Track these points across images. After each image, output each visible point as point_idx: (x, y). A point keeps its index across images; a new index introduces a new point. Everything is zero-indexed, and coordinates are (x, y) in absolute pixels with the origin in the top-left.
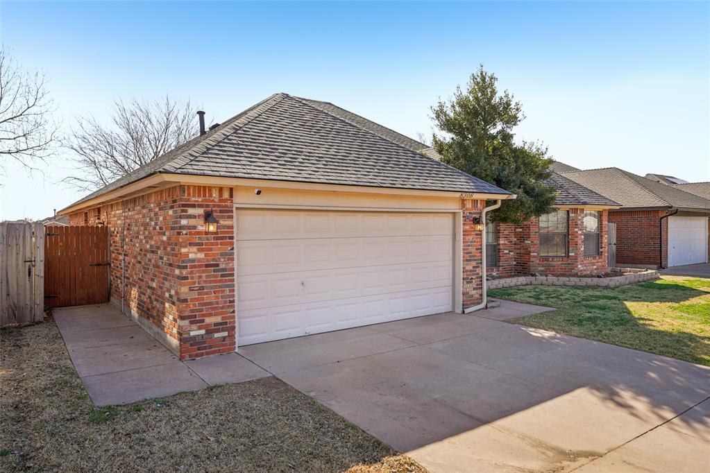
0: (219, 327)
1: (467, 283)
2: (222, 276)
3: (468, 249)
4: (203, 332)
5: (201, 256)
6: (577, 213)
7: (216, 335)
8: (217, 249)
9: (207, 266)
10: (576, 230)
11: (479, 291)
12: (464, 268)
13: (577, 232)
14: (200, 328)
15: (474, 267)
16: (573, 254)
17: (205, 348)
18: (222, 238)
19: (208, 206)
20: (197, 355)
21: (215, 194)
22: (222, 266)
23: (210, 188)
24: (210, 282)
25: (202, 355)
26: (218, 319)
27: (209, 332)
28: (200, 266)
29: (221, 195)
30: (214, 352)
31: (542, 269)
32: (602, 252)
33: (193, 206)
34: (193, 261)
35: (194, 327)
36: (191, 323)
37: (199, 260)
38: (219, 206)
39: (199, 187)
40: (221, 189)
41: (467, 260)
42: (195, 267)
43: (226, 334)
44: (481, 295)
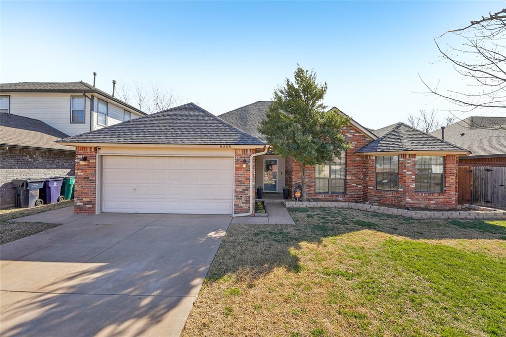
0: (88, 203)
1: (237, 199)
2: (91, 182)
3: (238, 179)
4: (82, 204)
5: (82, 174)
6: (406, 158)
7: (87, 206)
8: (89, 172)
9: (85, 178)
10: (405, 171)
11: (248, 205)
12: (235, 190)
13: (405, 173)
14: (81, 202)
15: (243, 190)
16: (402, 190)
17: (82, 210)
18: (91, 167)
19: (85, 154)
20: (79, 213)
21: (88, 150)
22: (90, 179)
23: (87, 147)
24: (86, 184)
25: (82, 213)
26: (88, 200)
27: (85, 204)
28: (82, 178)
29: (91, 150)
30: (86, 213)
31: (377, 199)
32: (445, 190)
33: (80, 154)
34: (80, 176)
35: (79, 201)
36: (78, 199)
37: (82, 175)
38: (90, 154)
39: (82, 147)
40: (91, 148)
41: (237, 185)
42: (80, 178)
43: (91, 206)
44: (249, 207)
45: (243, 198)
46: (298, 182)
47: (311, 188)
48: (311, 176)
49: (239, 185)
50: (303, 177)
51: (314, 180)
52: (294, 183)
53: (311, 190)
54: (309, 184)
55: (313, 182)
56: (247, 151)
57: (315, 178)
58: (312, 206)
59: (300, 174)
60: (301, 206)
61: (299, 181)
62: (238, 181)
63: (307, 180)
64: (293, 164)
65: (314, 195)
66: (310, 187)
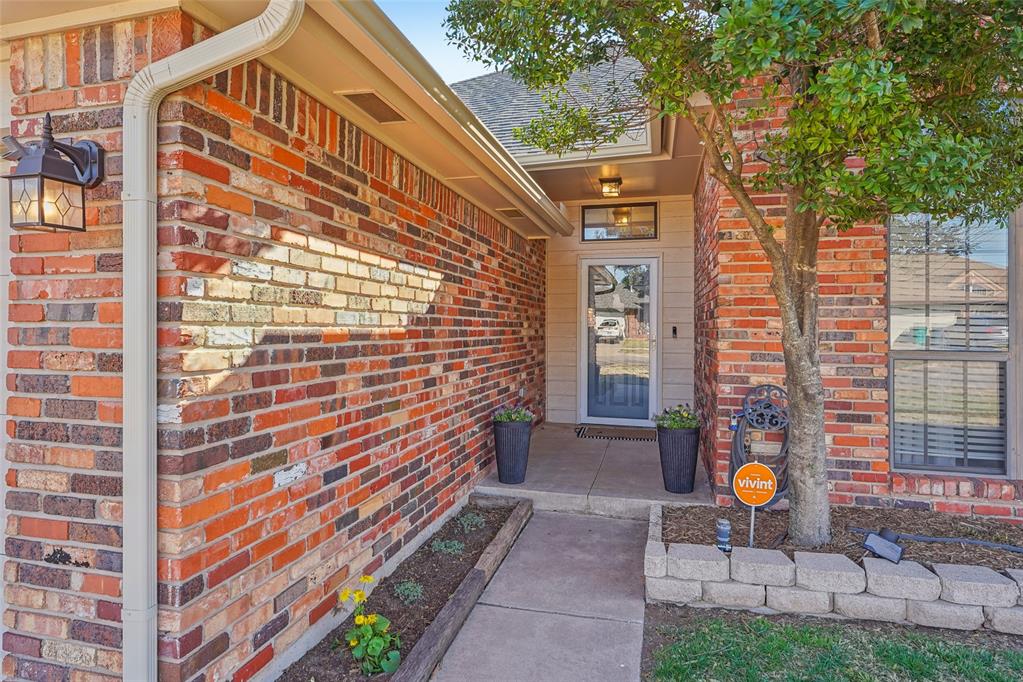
3: (31, 359)
12: (8, 480)
45: (77, 579)
46: (755, 380)
47: (859, 429)
48: (862, 336)
49: (45, 433)
50: (799, 342)
51: (880, 372)
52: (726, 390)
53: (863, 442)
54: (845, 394)
55: (873, 384)
56: (109, 49)
57: (889, 359)
58: (893, 611)
59: (774, 323)
60: (784, 600)
61: (770, 376)
62: (30, 385)
63: (827, 370)
64: (723, 258)
65: (890, 482)
66: (848, 415)
